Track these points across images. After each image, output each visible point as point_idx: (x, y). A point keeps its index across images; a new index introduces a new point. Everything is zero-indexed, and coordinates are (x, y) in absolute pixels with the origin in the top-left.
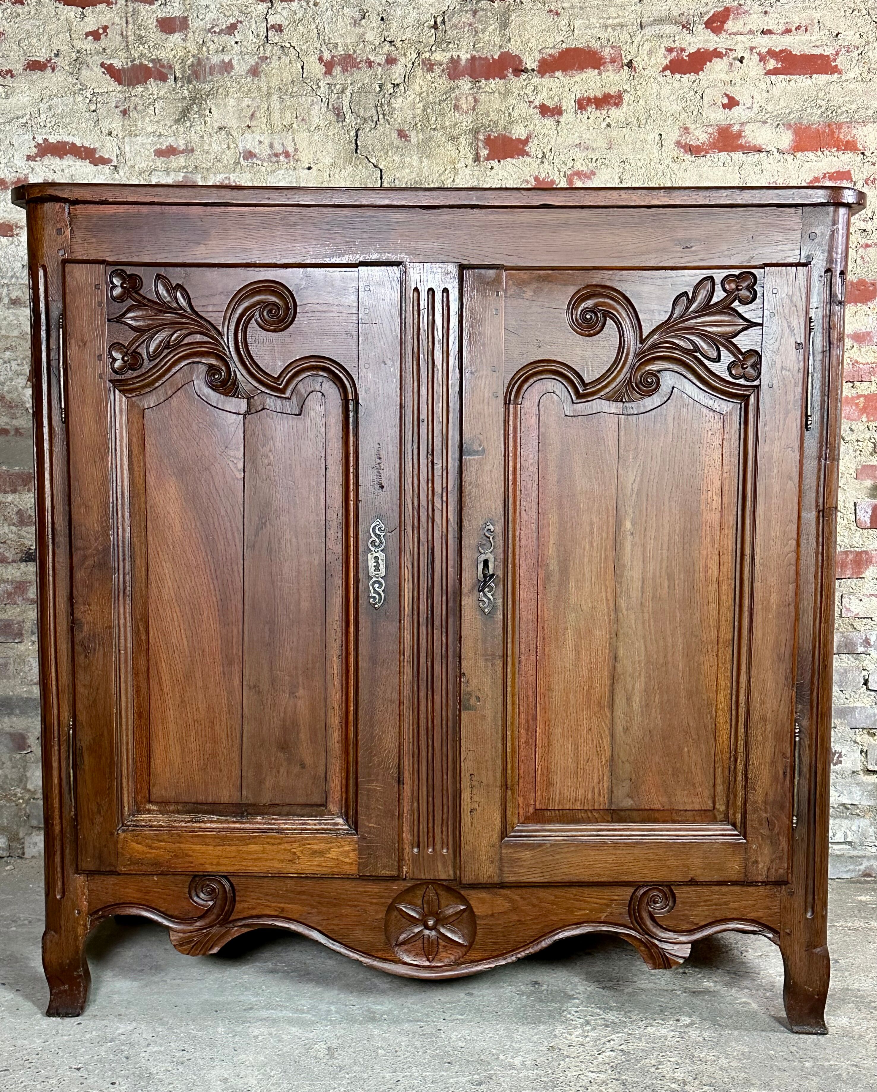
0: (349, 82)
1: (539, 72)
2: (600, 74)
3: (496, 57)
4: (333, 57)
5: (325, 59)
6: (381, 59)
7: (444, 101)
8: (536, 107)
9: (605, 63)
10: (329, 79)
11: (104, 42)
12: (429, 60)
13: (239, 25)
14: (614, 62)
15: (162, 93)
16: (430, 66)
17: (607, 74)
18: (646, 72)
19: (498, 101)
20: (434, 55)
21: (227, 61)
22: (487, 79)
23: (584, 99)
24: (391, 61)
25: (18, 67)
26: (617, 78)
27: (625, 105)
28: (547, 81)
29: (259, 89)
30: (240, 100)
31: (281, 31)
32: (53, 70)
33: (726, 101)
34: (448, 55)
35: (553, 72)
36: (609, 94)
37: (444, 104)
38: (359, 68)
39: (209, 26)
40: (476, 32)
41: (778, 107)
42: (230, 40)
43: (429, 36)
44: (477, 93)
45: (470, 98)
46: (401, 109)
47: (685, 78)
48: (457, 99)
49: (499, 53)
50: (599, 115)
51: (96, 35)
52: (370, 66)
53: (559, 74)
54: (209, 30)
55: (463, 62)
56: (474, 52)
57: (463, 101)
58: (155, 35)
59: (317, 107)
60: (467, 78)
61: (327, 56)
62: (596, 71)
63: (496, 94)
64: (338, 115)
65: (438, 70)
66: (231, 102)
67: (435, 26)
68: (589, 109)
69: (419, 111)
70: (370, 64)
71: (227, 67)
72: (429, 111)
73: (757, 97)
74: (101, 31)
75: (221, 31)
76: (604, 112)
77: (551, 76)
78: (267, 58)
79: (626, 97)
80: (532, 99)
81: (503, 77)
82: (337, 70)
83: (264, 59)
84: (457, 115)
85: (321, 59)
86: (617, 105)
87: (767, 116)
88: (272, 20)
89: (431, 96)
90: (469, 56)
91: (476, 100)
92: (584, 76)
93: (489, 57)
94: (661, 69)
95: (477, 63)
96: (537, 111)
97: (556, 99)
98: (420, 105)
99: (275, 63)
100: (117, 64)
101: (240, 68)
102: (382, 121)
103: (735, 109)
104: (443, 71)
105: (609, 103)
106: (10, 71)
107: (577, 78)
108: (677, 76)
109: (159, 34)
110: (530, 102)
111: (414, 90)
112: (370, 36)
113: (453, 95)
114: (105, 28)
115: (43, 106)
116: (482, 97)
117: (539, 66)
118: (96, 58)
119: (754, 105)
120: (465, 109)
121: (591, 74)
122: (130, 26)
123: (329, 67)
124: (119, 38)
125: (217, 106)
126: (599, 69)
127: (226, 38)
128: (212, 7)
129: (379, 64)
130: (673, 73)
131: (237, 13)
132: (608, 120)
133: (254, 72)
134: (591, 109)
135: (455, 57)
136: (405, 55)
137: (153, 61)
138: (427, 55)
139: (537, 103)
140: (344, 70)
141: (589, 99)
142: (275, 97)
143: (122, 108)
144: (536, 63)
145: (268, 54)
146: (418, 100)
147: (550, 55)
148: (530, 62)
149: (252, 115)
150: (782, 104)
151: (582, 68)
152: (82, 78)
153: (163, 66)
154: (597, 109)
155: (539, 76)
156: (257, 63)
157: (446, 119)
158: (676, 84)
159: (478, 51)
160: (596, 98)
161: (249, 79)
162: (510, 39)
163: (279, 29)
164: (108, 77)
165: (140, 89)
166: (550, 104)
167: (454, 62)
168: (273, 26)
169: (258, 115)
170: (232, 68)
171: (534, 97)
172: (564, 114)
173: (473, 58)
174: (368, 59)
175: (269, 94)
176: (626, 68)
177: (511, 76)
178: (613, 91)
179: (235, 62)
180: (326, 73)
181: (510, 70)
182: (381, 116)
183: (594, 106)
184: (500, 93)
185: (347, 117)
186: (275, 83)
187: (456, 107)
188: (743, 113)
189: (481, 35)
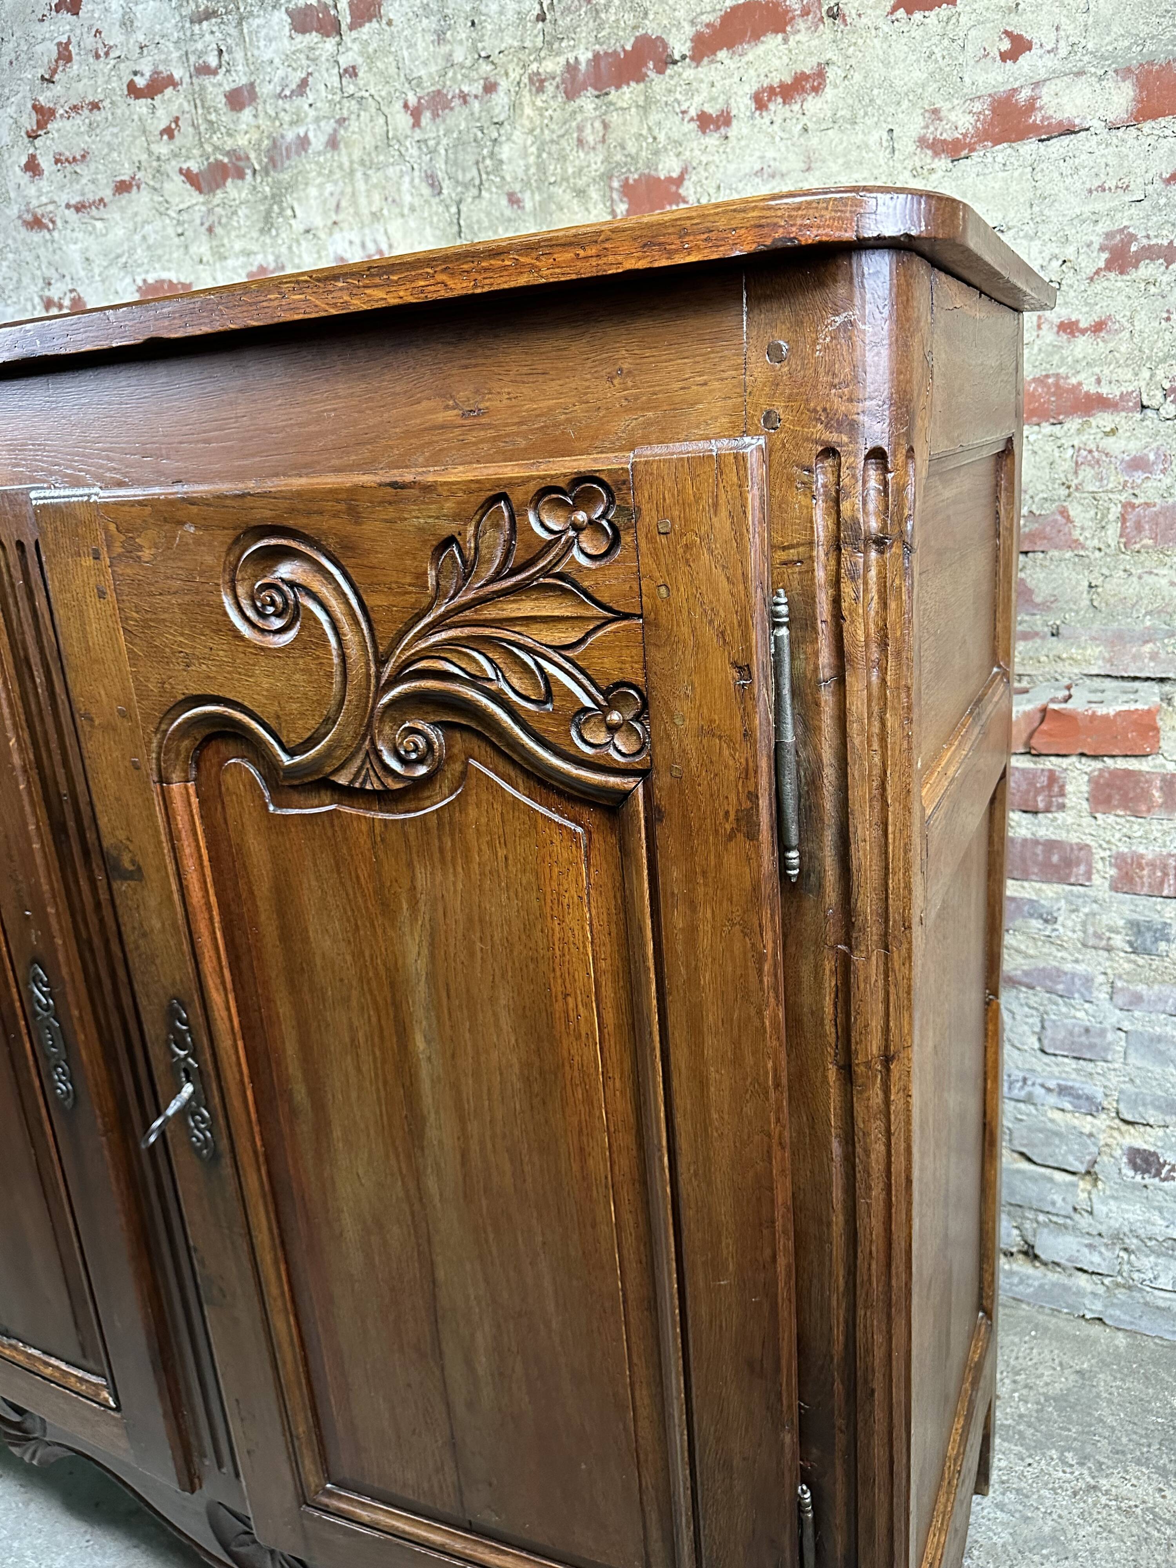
0: (441, 133)
1: (693, 58)
2: (785, 41)
3: (628, 48)
4: (420, 98)
5: (410, 104)
6: (476, 88)
7: (563, 136)
8: (692, 119)
9: (793, 18)
10: (418, 135)
11: (178, 139)
12: (538, 74)
13: (310, 79)
14: (808, 14)
15: (243, 195)
16: (538, 83)
17: (798, 37)
18: (864, 20)
19: (636, 121)
20: (544, 63)
21: (302, 134)
22: (618, 87)
23: (764, 91)
24: (490, 88)
25: (107, 193)
26: (815, 42)
27: (828, 89)
28: (706, 72)
29: (341, 167)
30: (321, 186)
31: (356, 75)
32: (139, 187)
33: (1006, 45)
34: (562, 60)
35: (714, 54)
36: (803, 73)
37: (563, 142)
38: (452, 109)
39: (279, 89)
40: (597, 11)
41: (1108, 39)
42: (302, 103)
43: (534, 36)
44: (605, 113)
45: (598, 125)
46: (510, 160)
47: (932, 14)
48: (580, 129)
49: (633, 40)
50: (788, 114)
51: (169, 132)
52: (465, 102)
53: (722, 54)
54: (279, 96)
55: (583, 67)
56: (597, 47)
57: (588, 130)
58: (226, 117)
59: (407, 179)
60: (591, 91)
61: (412, 100)
62: (780, 36)
63: (633, 110)
64: (432, 185)
65: (550, 87)
66: (313, 191)
67: (542, 18)
68: (772, 106)
69: (532, 159)
70: (464, 98)
71: (303, 142)
72: (545, 155)
73: (1068, 27)
74: (173, 126)
75: (292, 92)
76: (796, 107)
77: (712, 62)
78: (344, 120)
79: (832, 74)
80: (684, 108)
81: (640, 78)
82: (426, 118)
83: (341, 121)
84: (582, 155)
85: (406, 106)
86: (816, 90)
87: (1086, 59)
88: (345, 61)
89: (546, 132)
90: (590, 55)
91: (605, 126)
92: (760, 49)
93: (619, 50)
94: (888, 9)
95: (603, 64)
96: (694, 125)
97: (722, 97)
98: (533, 149)
99: (354, 125)
100: (194, 166)
101: (318, 141)
102: (486, 185)
103: (1025, 59)
104: (557, 87)
105: (804, 90)
106: (101, 200)
107: (750, 57)
108: (918, 16)
109: (230, 113)
110: (683, 112)
111: (523, 126)
112: (459, 56)
113: (574, 124)
114: (177, 120)
115: (137, 238)
116: (614, 118)
117: (693, 49)
118: (173, 163)
119: (1062, 43)
120: (592, 143)
121: (772, 42)
122: (200, 111)
123: (416, 114)
124: (191, 129)
125: (299, 200)
126: (784, 31)
127: (297, 101)
128: (277, 61)
129: (476, 97)
130: (909, 12)
131: (304, 62)
132: (805, 120)
133: (333, 143)
134: (776, 106)
135: (572, 61)
136: (507, 74)
137: (227, 154)
138: (534, 67)
139: (693, 113)
140: (435, 115)
141: (771, 91)
142: (359, 175)
143: (207, 225)
144: (689, 44)
145: (345, 113)
146: (529, 142)
147: (708, 25)
148: (679, 46)
149: (338, 206)
150: (1116, 29)
151: (757, 36)
152: (166, 193)
153: (239, 159)
154: (784, 103)
155: (694, 65)
156: (335, 130)
157: (568, 164)
158: (917, 33)
159: (601, 44)
160: (782, 85)
161: (329, 156)
162: (646, 14)
163: (352, 72)
164: (188, 186)
165: (219, 194)
166: (712, 110)
167: (571, 68)
168: (346, 71)
169: (344, 204)
170: (309, 143)
171: (687, 104)
172: (734, 122)
173: (597, 56)
174: (461, 91)
175: (352, 172)
176: (828, 21)
177: (652, 74)
178: (808, 67)
179: (311, 135)
180: (414, 126)
181: (651, 65)
182: (484, 176)
183: (780, 100)
184: (638, 106)
185: (444, 185)
186: (357, 154)
187: (580, 142)
188: (1040, 63)
189: (603, 16)
